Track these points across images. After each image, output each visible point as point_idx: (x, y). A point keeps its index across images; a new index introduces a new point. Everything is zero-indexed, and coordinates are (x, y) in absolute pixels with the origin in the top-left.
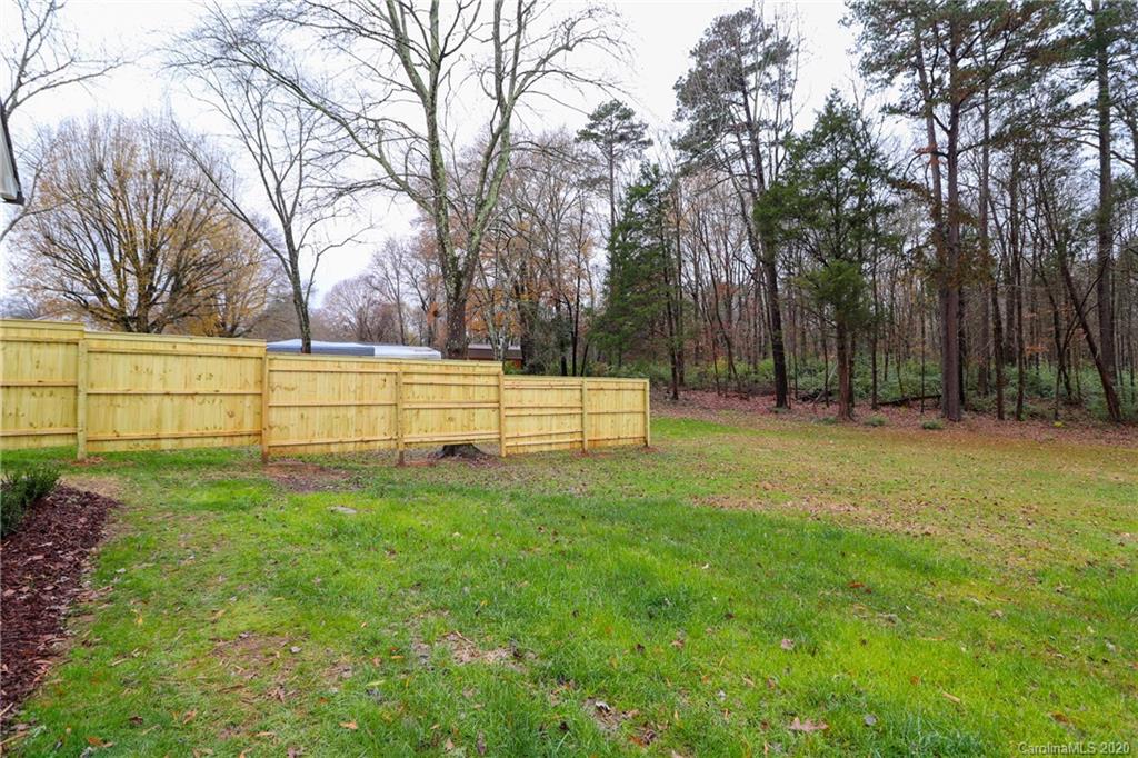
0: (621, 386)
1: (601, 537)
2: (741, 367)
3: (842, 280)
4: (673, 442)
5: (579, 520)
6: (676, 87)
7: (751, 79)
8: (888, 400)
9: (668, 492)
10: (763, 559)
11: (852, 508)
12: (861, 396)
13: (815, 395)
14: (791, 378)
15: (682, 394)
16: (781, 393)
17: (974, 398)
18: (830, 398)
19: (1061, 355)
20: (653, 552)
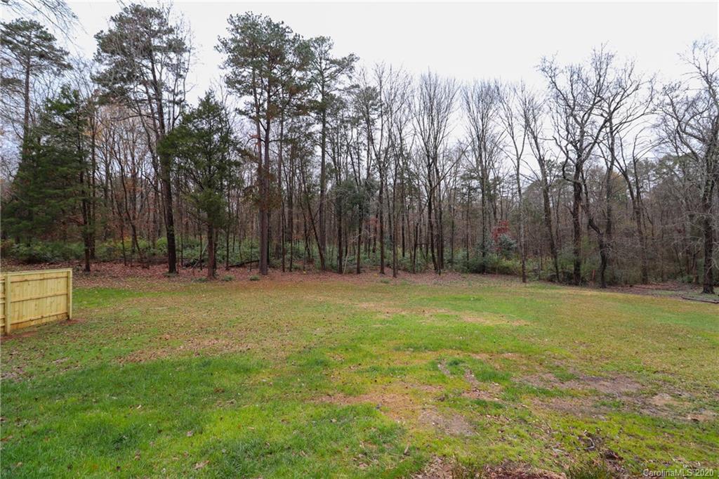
0: (45, 276)
1: (58, 411)
2: (142, 243)
3: (212, 201)
4: (91, 311)
5: (33, 402)
6: (98, 37)
7: (158, 56)
8: (234, 264)
9: (98, 358)
10: (171, 390)
11: (216, 342)
12: (220, 262)
13: (194, 263)
14: (178, 250)
15: (93, 266)
16: (172, 262)
17: (274, 261)
18: (203, 264)
19: (307, 238)
20: (104, 409)
